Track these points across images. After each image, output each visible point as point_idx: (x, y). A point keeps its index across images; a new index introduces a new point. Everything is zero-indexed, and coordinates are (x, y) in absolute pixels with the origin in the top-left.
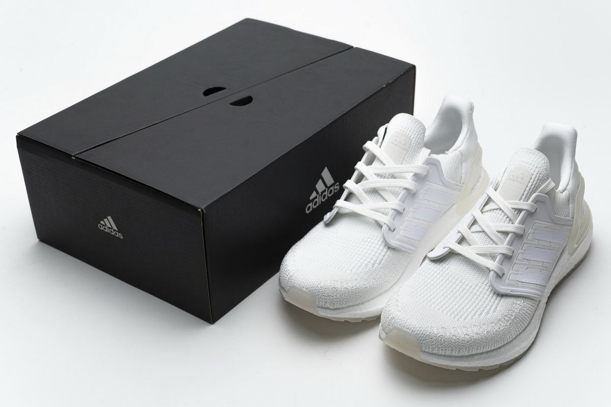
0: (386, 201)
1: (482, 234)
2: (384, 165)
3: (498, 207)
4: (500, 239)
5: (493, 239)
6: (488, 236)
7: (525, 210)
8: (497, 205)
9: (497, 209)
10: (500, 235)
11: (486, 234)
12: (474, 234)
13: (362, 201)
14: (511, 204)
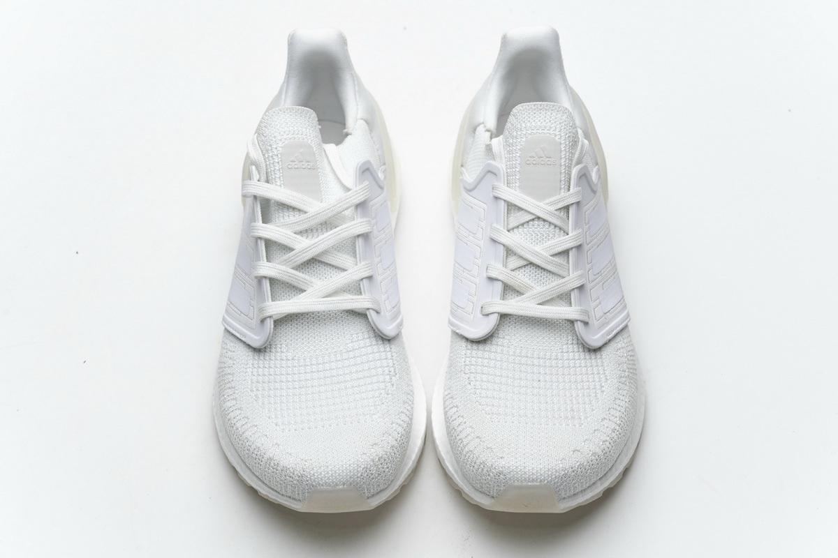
0: (344, 270)
1: (528, 269)
2: (306, 213)
3: (533, 217)
4: (560, 265)
5: (551, 270)
6: (542, 268)
7: (572, 204)
8: (531, 213)
9: (533, 220)
10: (556, 259)
11: (538, 267)
12: (517, 273)
13: (303, 288)
14: (552, 204)
